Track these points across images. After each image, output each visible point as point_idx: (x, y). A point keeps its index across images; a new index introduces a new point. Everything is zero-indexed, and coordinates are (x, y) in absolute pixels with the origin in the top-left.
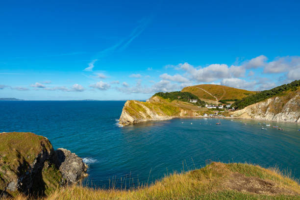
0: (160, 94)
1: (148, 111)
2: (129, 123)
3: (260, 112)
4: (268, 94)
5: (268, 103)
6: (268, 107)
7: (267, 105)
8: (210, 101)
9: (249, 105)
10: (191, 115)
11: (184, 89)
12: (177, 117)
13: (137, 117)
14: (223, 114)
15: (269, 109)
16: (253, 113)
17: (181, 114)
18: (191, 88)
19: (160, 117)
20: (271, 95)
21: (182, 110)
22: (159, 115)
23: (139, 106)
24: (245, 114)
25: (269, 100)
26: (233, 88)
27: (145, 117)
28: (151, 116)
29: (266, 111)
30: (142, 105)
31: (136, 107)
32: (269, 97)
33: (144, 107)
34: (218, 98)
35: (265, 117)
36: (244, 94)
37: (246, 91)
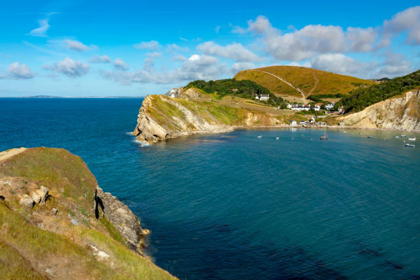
0: (198, 84)
1: (190, 117)
2: (157, 139)
3: (392, 117)
4: (406, 84)
5: (407, 100)
6: (406, 107)
7: (404, 103)
8: (291, 98)
9: (373, 103)
10: (267, 123)
11: (240, 74)
12: (242, 127)
13: (170, 127)
14: (326, 121)
15: (408, 110)
16: (379, 118)
17: (248, 122)
18: (252, 72)
19: (213, 127)
20: (410, 86)
21: (249, 115)
22: (210, 124)
23: (170, 105)
24: (365, 120)
25: (409, 95)
26: (331, 74)
27: (184, 127)
28: (195, 125)
29: (403, 114)
30: (177, 105)
31: (166, 108)
32: (409, 89)
33: (181, 108)
34: (306, 92)
35: (400, 124)
36: (352, 84)
37: (355, 79)
